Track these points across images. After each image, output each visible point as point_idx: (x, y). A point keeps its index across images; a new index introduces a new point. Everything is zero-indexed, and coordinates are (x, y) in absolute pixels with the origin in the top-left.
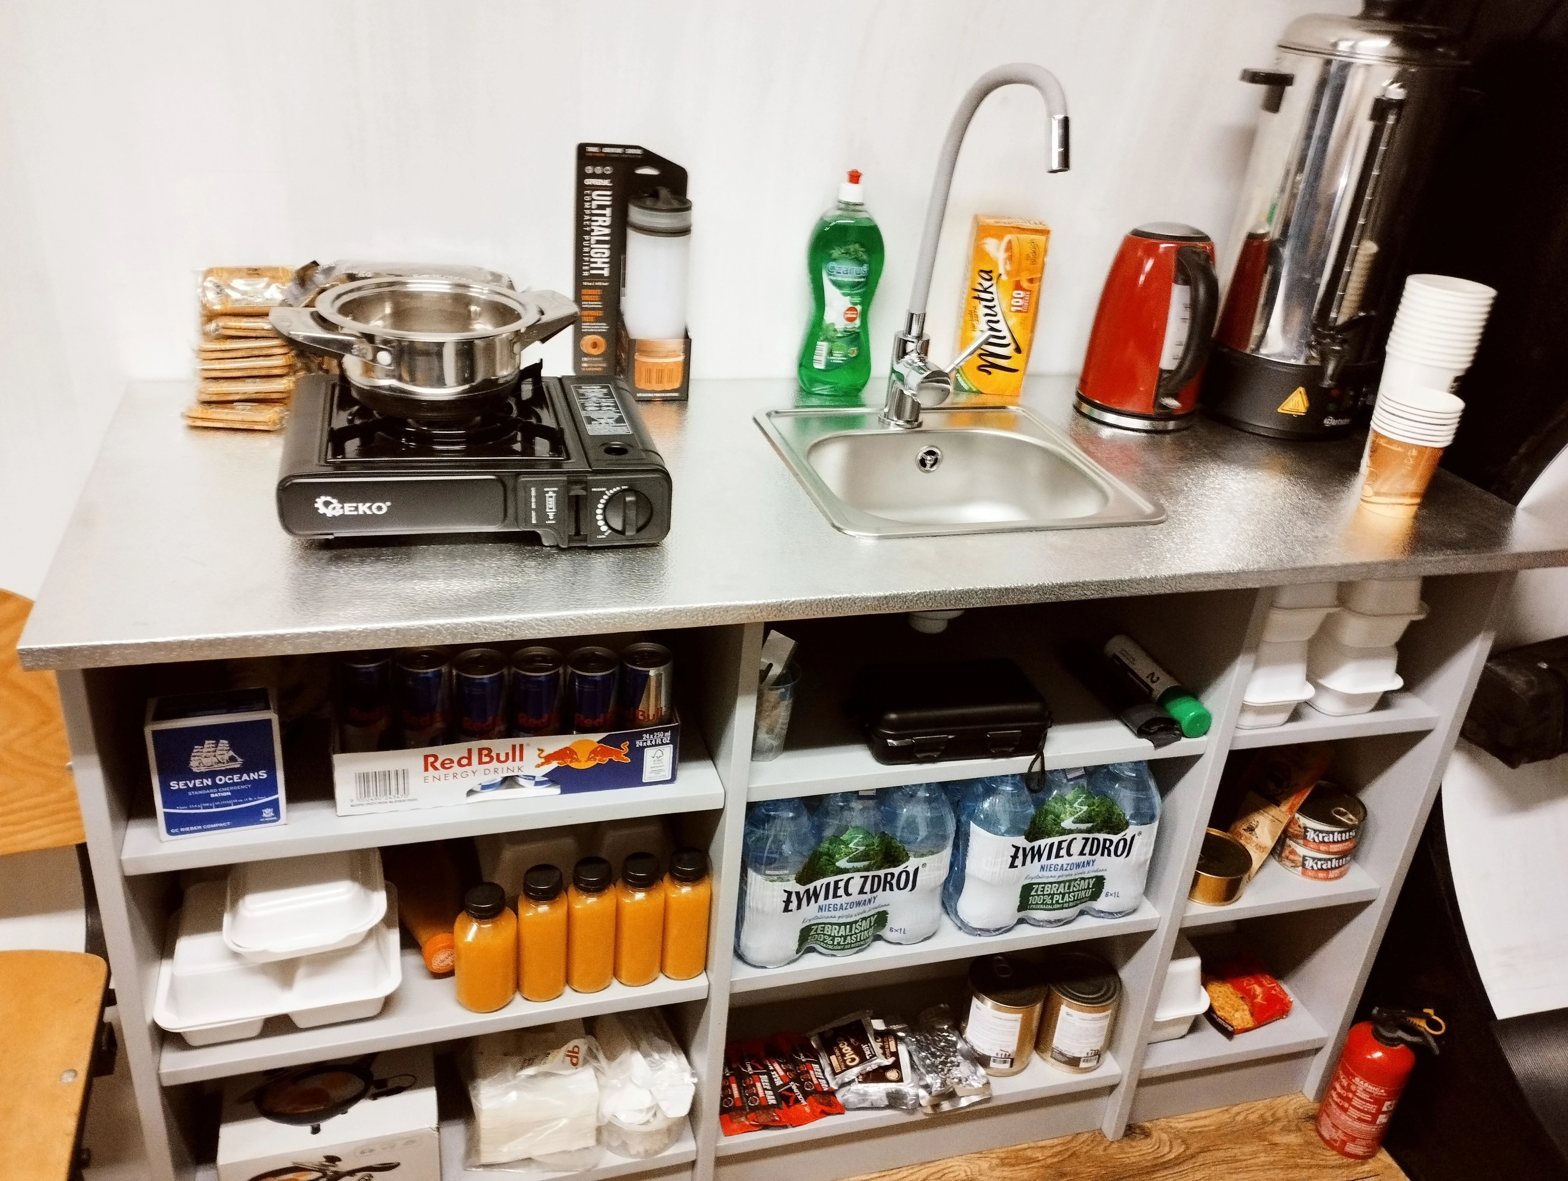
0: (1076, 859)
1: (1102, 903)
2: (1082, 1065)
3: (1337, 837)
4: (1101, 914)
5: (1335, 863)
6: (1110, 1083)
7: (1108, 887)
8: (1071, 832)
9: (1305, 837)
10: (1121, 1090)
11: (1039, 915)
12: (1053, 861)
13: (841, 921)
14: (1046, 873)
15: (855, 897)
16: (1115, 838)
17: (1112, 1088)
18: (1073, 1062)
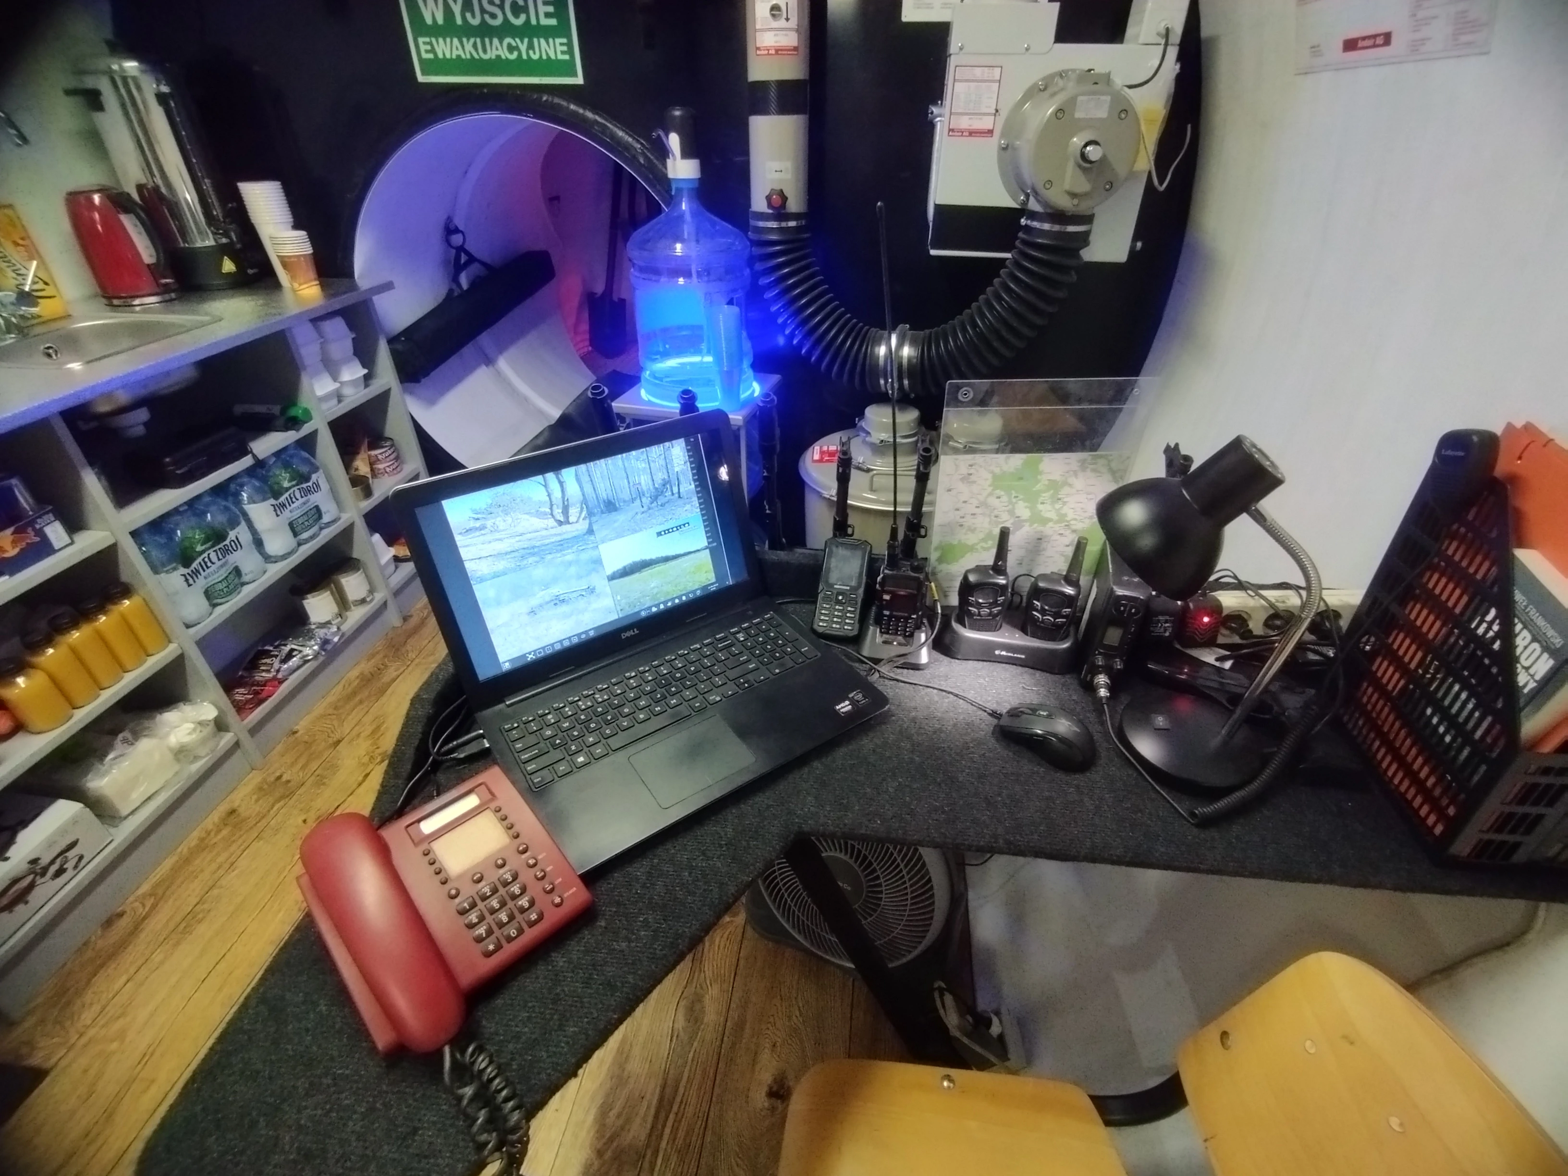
0: (301, 501)
1: (326, 519)
2: (368, 599)
3: (390, 452)
4: (328, 524)
5: (396, 464)
6: (382, 602)
7: (323, 509)
8: (290, 488)
9: (379, 460)
10: (390, 603)
11: (305, 535)
12: (293, 506)
13: (220, 579)
14: (294, 513)
15: (219, 563)
16: (310, 484)
17: (385, 603)
18: (363, 601)
